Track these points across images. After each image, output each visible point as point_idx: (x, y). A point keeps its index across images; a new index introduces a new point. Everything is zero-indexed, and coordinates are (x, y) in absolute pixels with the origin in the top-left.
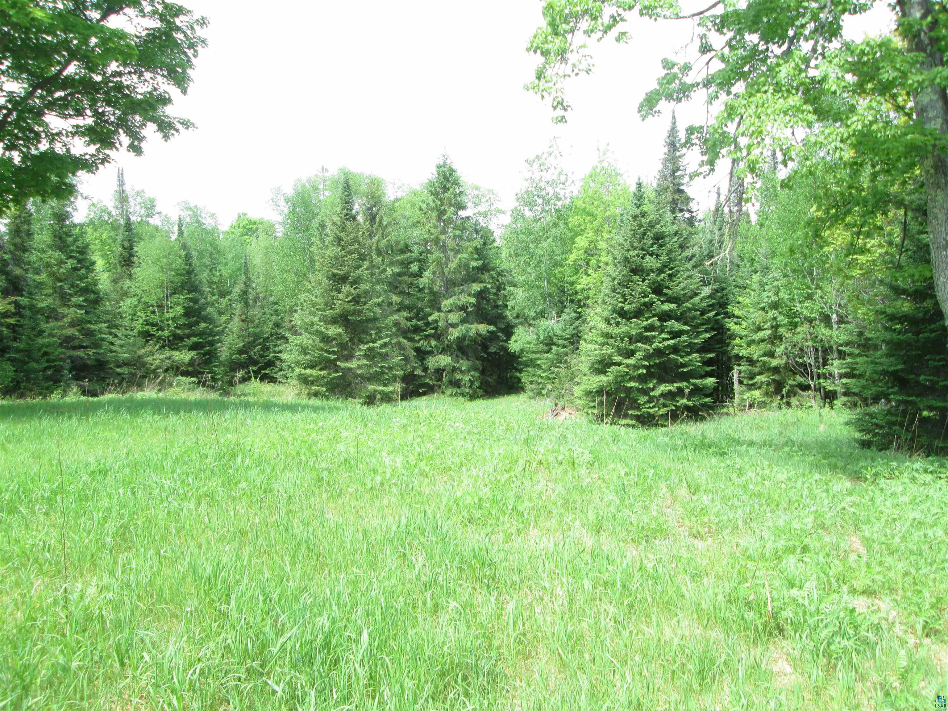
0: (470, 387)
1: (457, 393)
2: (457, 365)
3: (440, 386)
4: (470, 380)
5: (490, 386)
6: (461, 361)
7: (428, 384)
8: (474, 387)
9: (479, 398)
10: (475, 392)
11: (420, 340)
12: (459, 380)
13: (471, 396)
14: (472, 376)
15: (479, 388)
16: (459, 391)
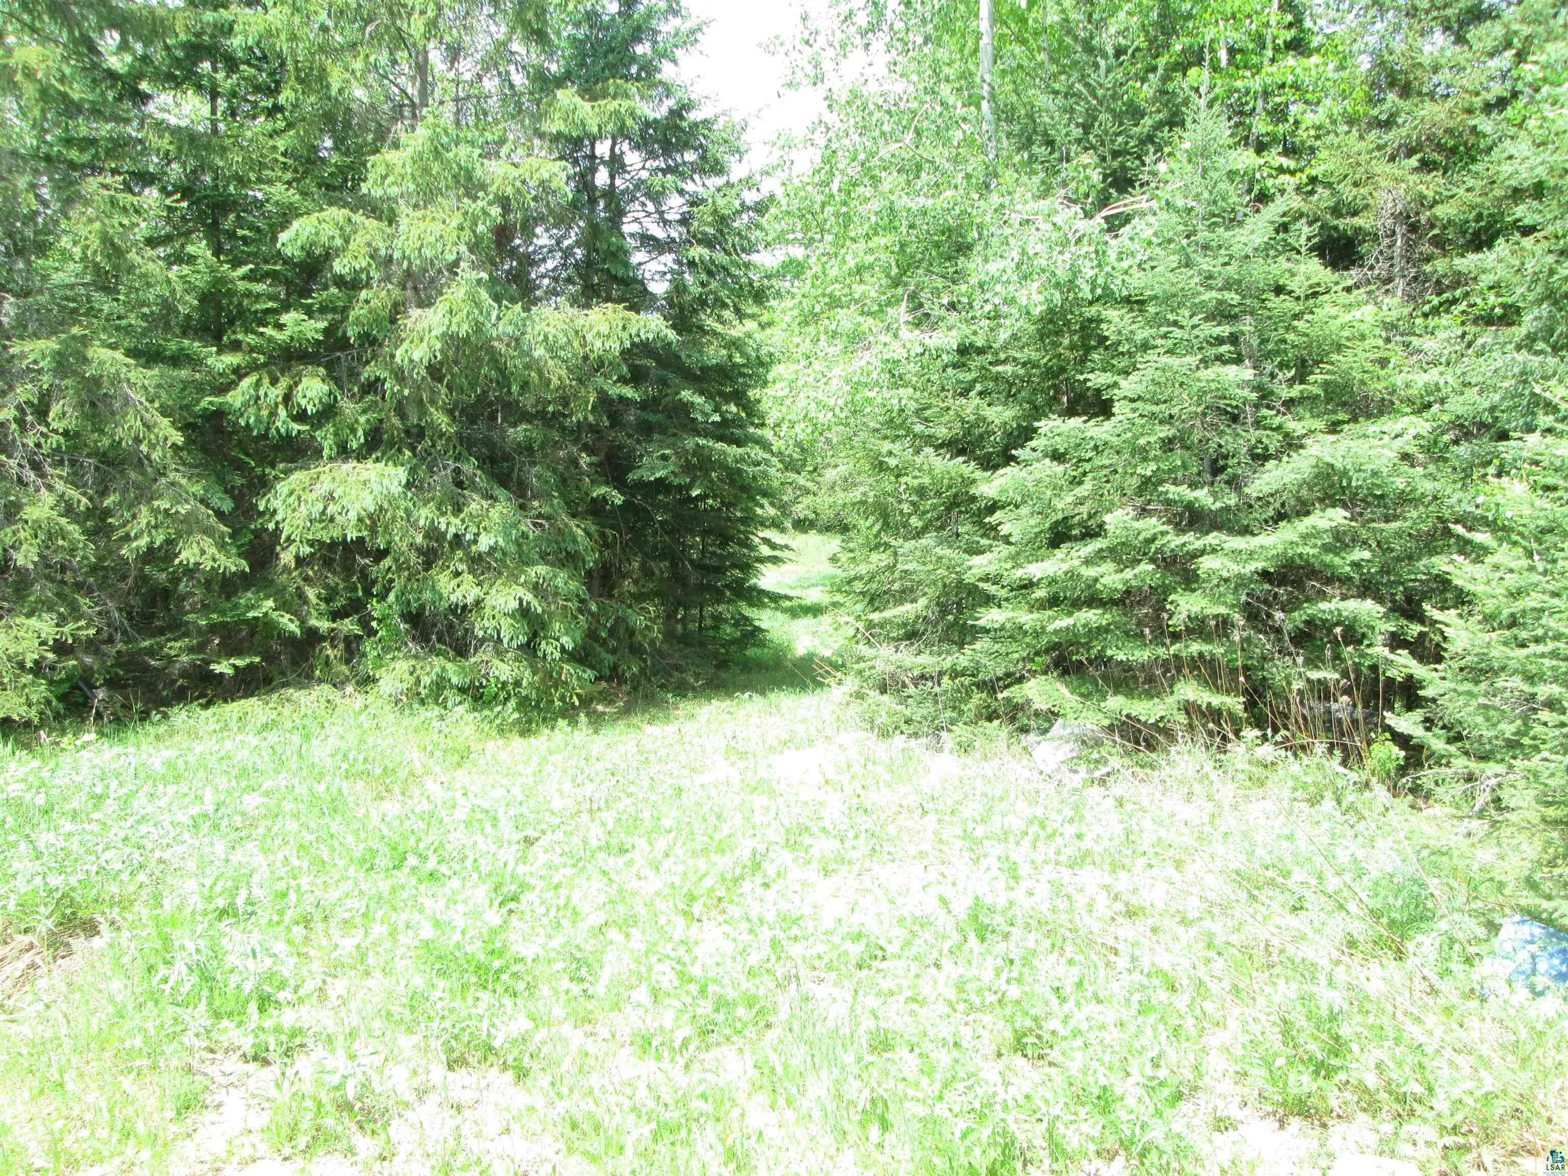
0: (529, 649)
1: (440, 685)
2: (451, 525)
3: (352, 647)
4: (524, 612)
5: (636, 650)
6: (475, 505)
7: (266, 626)
8: (549, 649)
9: (569, 713)
10: (551, 680)
11: (239, 373)
12: (461, 611)
13: (524, 704)
14: (536, 588)
15: (579, 657)
16: (454, 673)
